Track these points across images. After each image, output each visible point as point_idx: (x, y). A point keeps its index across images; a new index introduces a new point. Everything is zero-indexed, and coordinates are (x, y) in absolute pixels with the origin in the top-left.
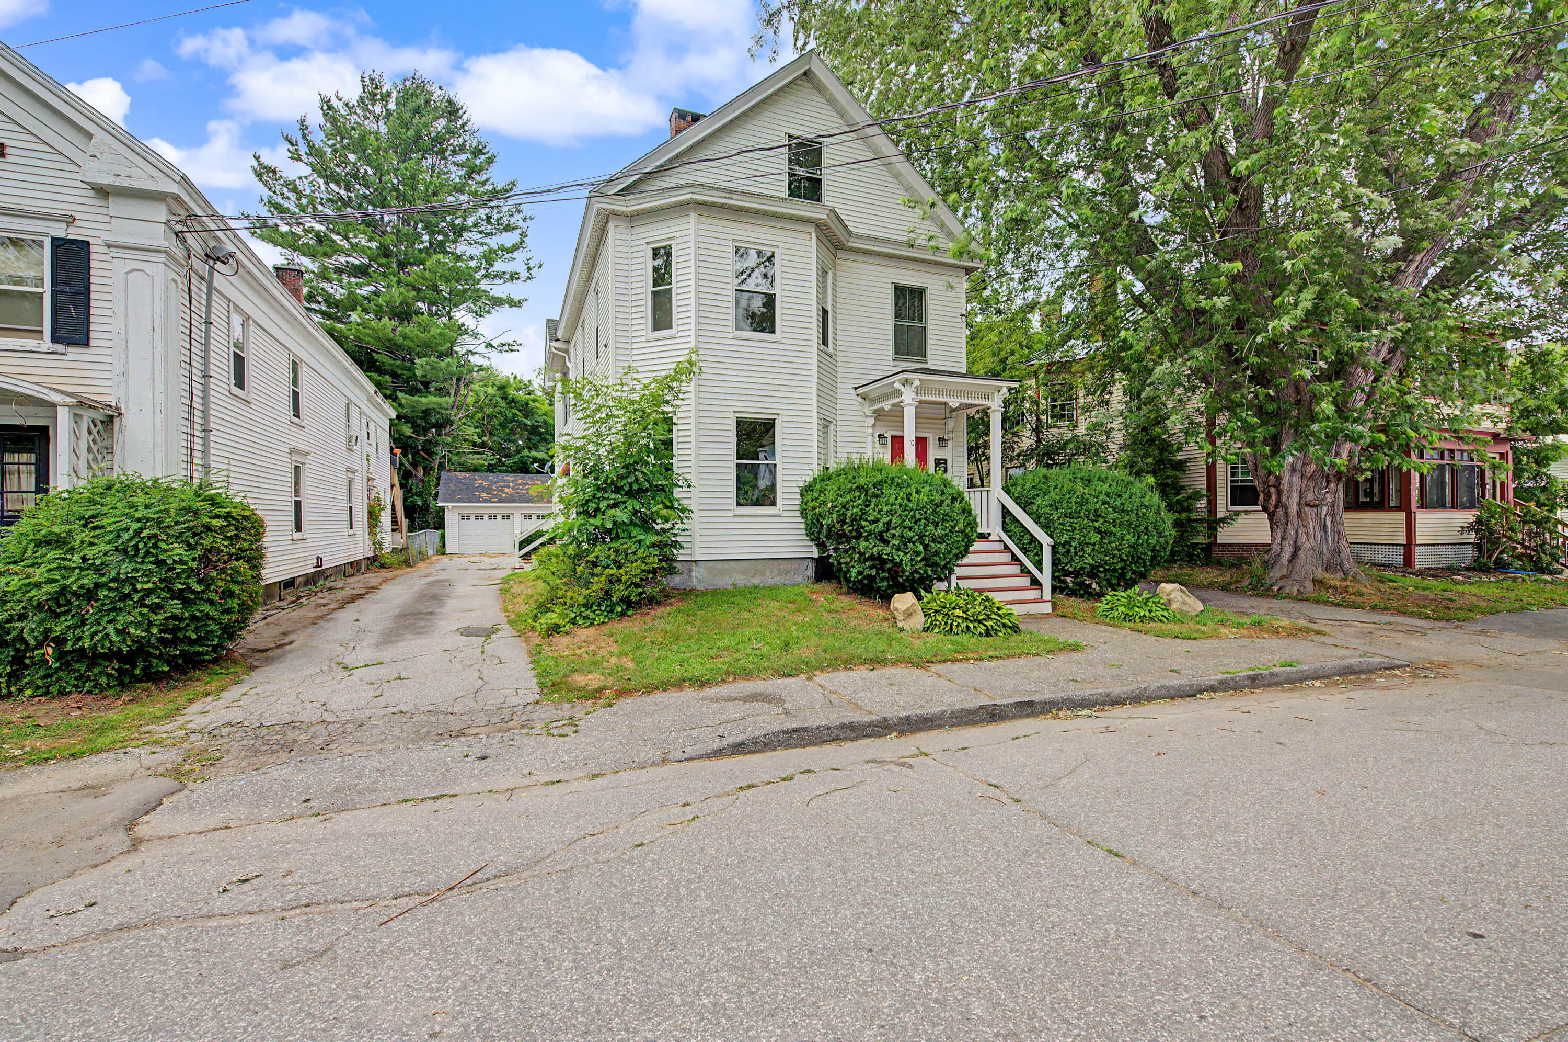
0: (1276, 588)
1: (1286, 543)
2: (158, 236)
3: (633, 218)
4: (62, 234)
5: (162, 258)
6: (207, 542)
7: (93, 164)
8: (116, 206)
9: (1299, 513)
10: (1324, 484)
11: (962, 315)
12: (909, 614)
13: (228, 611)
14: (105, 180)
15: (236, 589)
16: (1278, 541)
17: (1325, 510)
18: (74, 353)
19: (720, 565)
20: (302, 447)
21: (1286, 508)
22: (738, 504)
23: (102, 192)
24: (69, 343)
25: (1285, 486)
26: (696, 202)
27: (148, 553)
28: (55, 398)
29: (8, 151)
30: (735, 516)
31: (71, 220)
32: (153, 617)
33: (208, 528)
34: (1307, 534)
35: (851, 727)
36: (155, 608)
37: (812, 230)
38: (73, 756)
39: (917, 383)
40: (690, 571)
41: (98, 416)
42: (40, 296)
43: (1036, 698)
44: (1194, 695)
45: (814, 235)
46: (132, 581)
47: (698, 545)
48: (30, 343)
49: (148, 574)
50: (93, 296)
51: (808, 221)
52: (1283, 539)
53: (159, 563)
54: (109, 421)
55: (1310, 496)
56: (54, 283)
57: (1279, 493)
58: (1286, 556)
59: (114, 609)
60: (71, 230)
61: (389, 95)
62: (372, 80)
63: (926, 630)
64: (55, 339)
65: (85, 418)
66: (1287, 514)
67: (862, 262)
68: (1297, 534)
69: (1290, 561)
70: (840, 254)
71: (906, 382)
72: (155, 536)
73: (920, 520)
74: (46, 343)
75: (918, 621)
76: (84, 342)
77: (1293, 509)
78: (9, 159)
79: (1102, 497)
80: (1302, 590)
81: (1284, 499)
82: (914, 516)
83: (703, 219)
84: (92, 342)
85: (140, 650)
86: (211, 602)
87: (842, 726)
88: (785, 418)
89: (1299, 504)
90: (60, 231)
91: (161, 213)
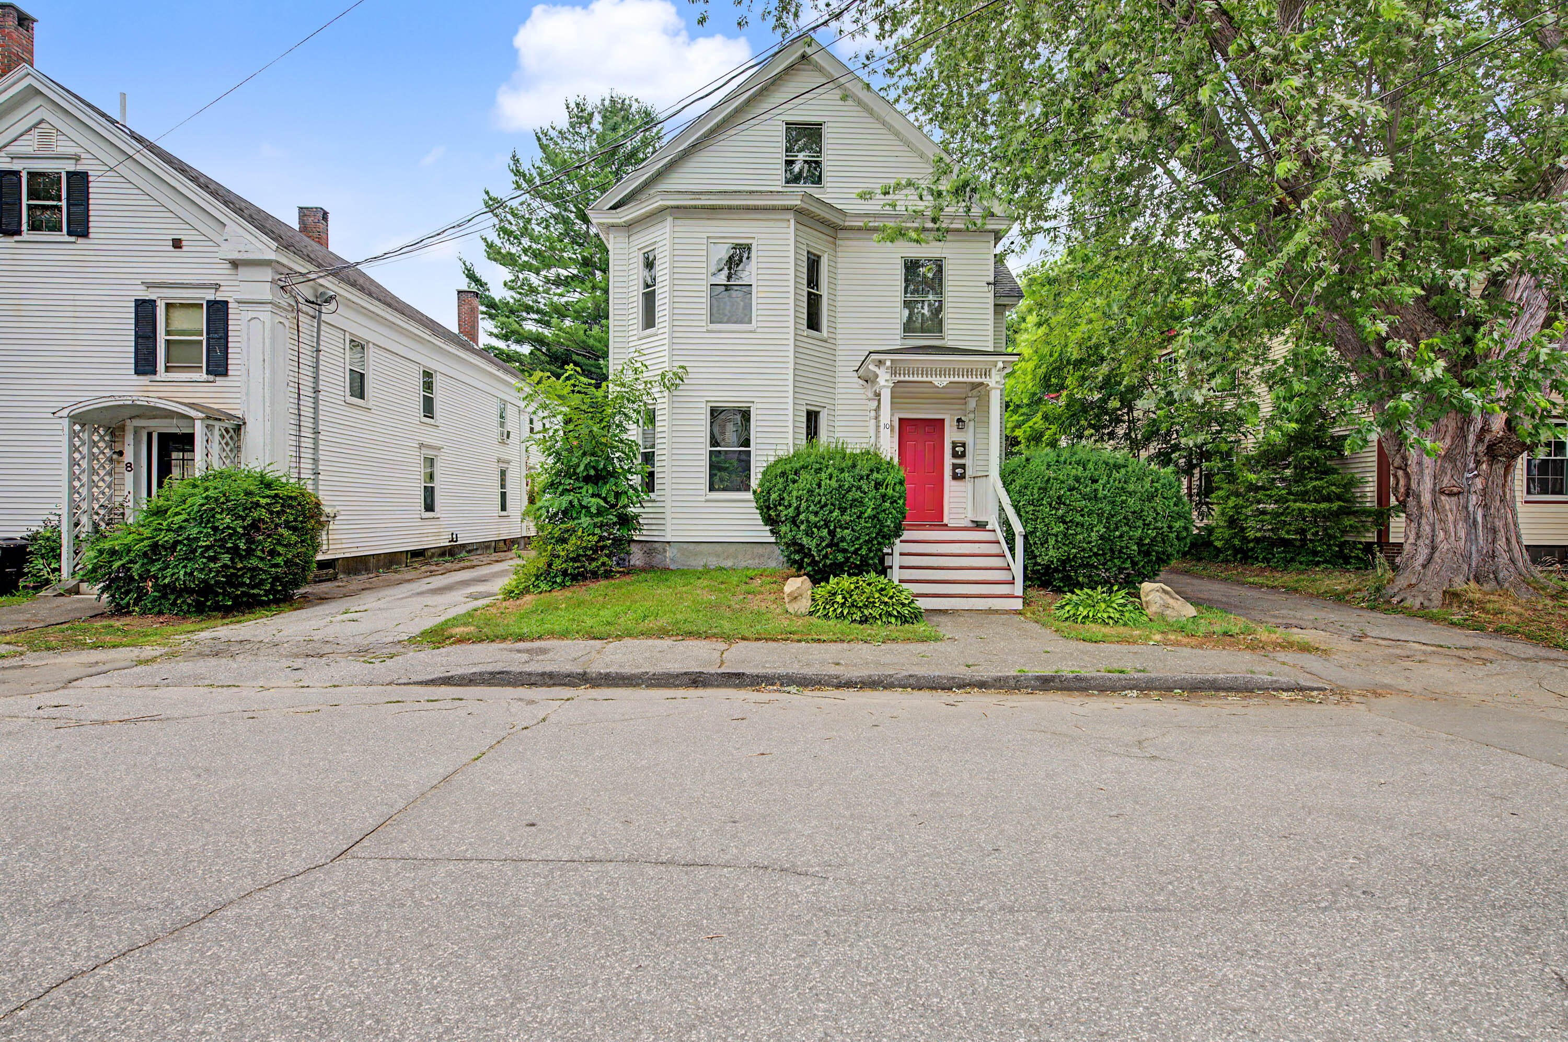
0: (1395, 600)
1: (1420, 542)
2: (265, 292)
3: (629, 227)
4: (212, 298)
5: (269, 307)
6: (256, 515)
7: (225, 246)
8: (243, 272)
9: (1434, 504)
10: (1472, 465)
11: (989, 284)
12: (795, 598)
13: (276, 566)
14: (235, 256)
15: (280, 549)
16: (1411, 540)
17: (1473, 499)
18: (220, 381)
19: (692, 546)
20: (433, 442)
21: (1418, 497)
22: (711, 489)
23: (235, 264)
24: (217, 374)
25: (1413, 468)
26: (668, 207)
27: (209, 521)
28: (192, 413)
29: (184, 243)
30: (707, 501)
31: (217, 287)
32: (212, 565)
33: (257, 505)
34: (1446, 532)
35: (551, 675)
36: (214, 559)
37: (790, 216)
38: (114, 647)
39: (888, 363)
40: (665, 551)
41: (229, 424)
42: (201, 342)
43: (748, 671)
44: (950, 689)
45: (792, 222)
46: (197, 539)
47: (668, 527)
48: (195, 376)
49: (208, 535)
50: (230, 339)
51: (787, 209)
52: (1418, 536)
53: (215, 529)
54: (238, 429)
55: (1446, 482)
56: (208, 334)
57: (1407, 476)
58: (1421, 559)
59: (186, 559)
60: (218, 294)
61: (591, 115)
62: (578, 105)
63: (811, 614)
64: (208, 373)
65: (217, 428)
66: (1420, 507)
67: (859, 239)
68: (1433, 531)
69: (1424, 566)
70: (841, 234)
71: (880, 363)
72: (213, 509)
73: (826, 505)
74: (204, 376)
75: (805, 605)
76: (225, 373)
77: (1426, 498)
78: (184, 249)
79: (1071, 482)
80: (1426, 603)
81: (1414, 485)
82: (820, 502)
83: (679, 222)
84: (230, 373)
85: (206, 589)
86: (262, 559)
87: (543, 674)
88: (759, 406)
89: (1434, 490)
90: (210, 295)
91: (268, 274)
